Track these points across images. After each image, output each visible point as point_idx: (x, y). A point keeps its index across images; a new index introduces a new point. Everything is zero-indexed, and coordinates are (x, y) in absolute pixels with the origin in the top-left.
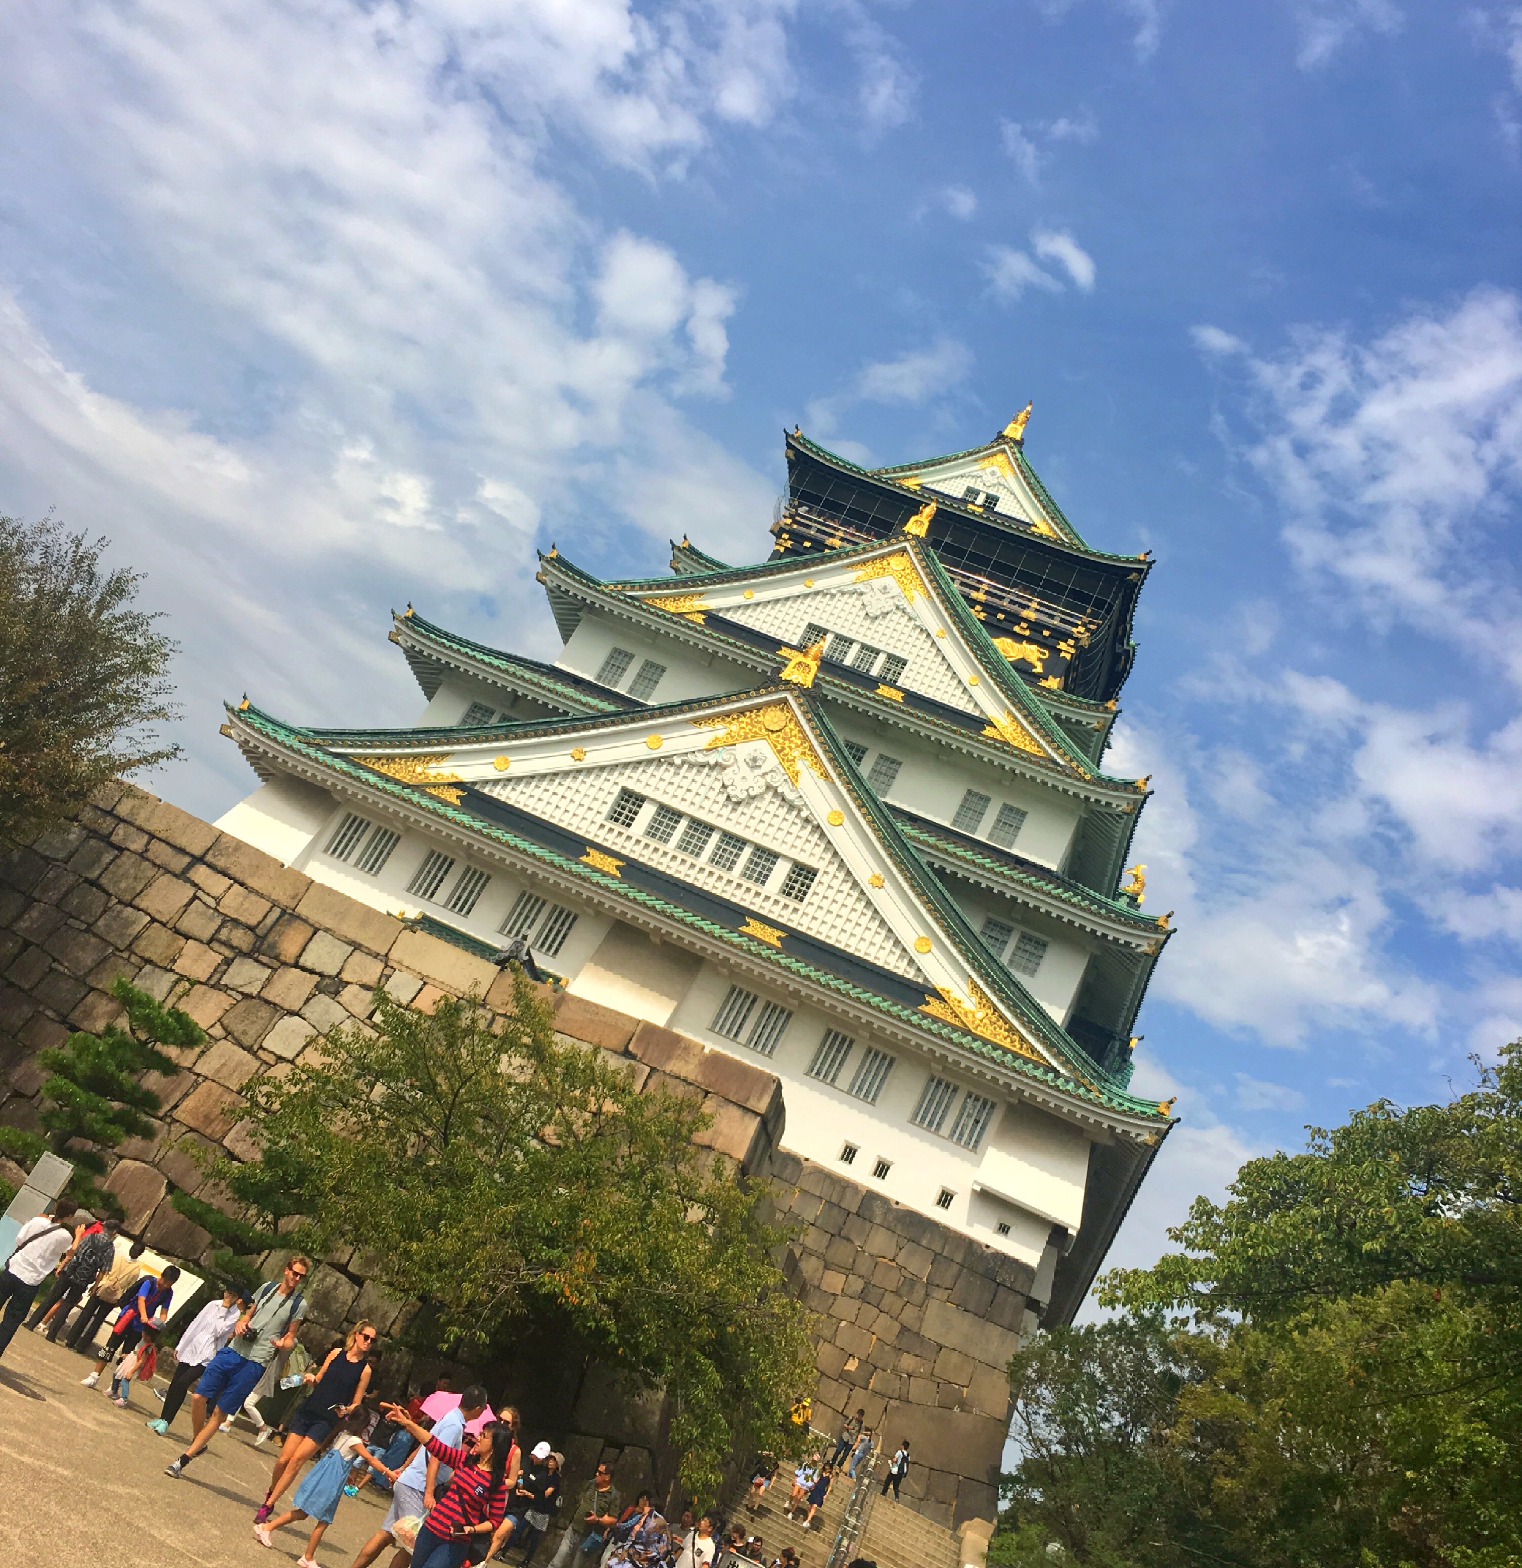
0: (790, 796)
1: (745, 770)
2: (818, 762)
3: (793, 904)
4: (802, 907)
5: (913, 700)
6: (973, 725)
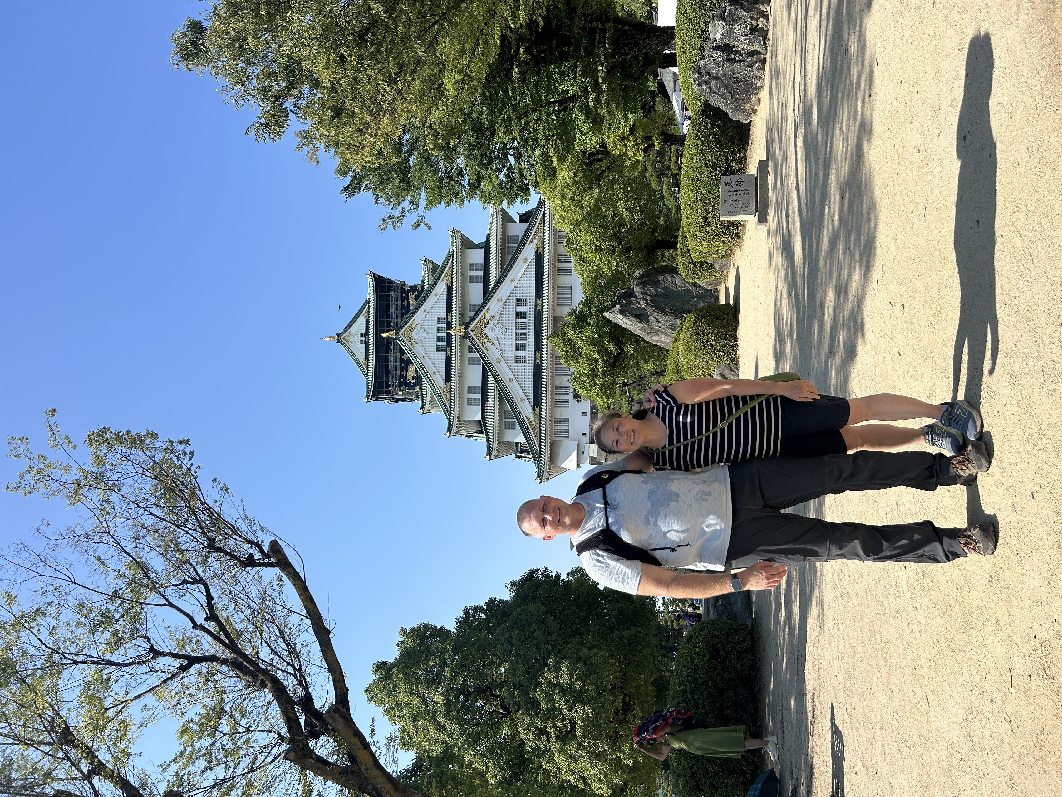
0: (498, 315)
1: (497, 331)
2: (486, 313)
3: (528, 300)
4: (528, 298)
5: (449, 309)
6: (449, 290)
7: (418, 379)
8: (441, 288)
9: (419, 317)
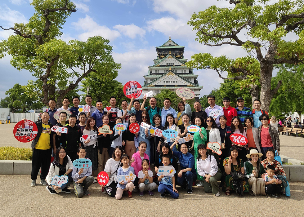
0: (174, 77)
1: (170, 77)
3: (177, 84)
5: (176, 66)
6: (180, 66)
7: (161, 58)
8: (180, 64)
9: (174, 59)
